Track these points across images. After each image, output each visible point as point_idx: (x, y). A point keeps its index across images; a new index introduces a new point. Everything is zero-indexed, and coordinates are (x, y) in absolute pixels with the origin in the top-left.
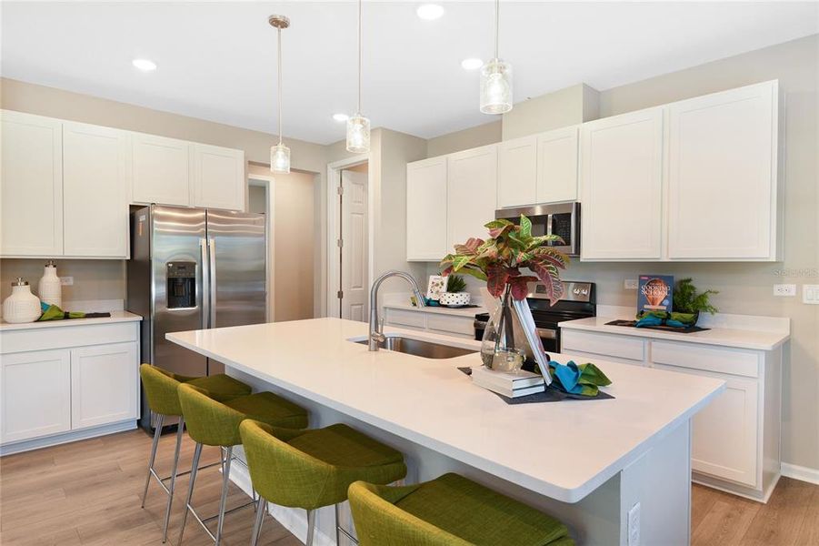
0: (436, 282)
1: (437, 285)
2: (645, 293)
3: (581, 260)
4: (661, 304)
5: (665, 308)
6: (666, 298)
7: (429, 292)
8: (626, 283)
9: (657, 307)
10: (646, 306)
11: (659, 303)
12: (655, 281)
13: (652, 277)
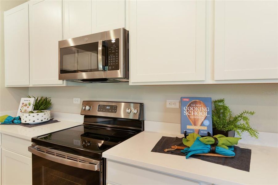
0: (25, 103)
1: (26, 105)
2: (187, 114)
3: (130, 84)
4: (202, 124)
5: (206, 128)
6: (206, 118)
7: (19, 110)
8: (168, 103)
9: (198, 127)
10: (189, 127)
11: (200, 123)
12: (195, 103)
13: (193, 98)
